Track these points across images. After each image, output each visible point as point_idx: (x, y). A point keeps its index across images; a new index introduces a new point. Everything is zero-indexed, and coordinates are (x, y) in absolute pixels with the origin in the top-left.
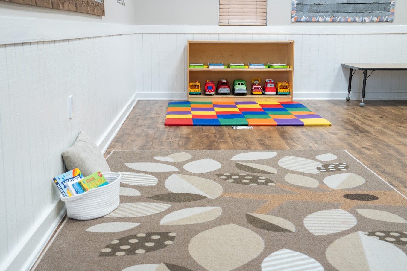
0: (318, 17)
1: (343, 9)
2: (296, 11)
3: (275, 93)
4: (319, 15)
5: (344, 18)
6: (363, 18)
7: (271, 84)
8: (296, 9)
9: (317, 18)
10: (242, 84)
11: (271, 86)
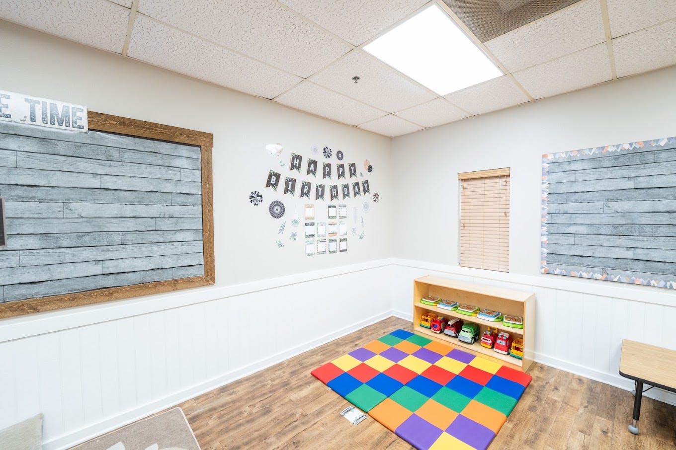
0: (581, 272)
1: (624, 266)
2: (547, 261)
3: (506, 353)
4: (582, 270)
5: (627, 278)
6: (666, 283)
7: (502, 341)
8: (547, 259)
9: (579, 273)
10: (467, 332)
11: (501, 344)
